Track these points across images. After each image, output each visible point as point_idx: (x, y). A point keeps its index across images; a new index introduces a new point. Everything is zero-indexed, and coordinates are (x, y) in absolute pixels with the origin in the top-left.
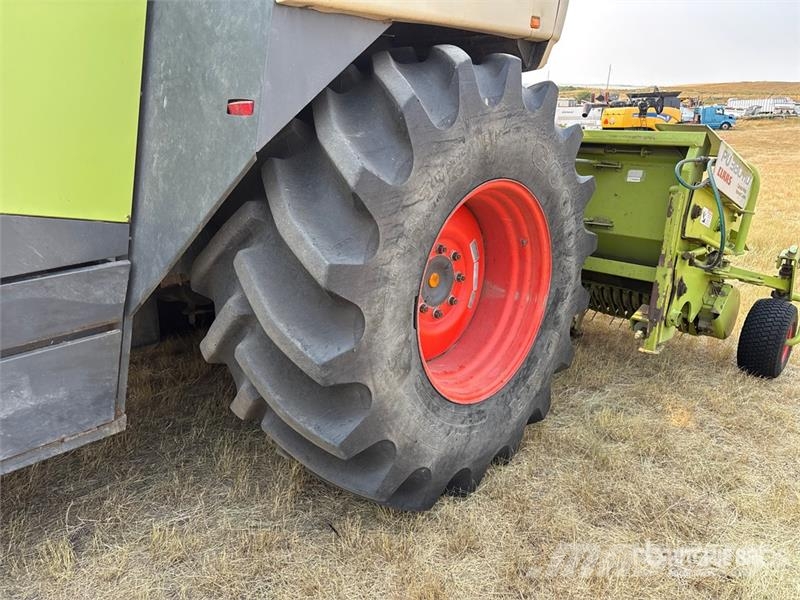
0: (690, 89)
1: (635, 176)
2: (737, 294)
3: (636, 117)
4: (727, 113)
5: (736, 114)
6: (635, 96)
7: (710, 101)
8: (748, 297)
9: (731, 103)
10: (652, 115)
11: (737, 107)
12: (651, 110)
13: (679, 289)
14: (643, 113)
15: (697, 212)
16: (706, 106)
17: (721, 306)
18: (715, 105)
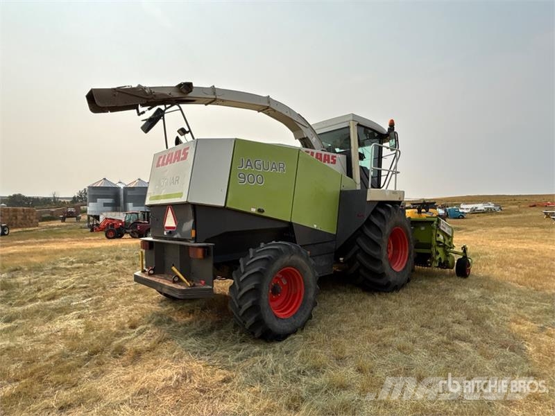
0: (441, 200)
1: (423, 228)
2: (453, 257)
3: (417, 214)
4: (461, 211)
5: (466, 211)
6: (414, 204)
7: (452, 205)
8: (457, 258)
9: (462, 206)
10: (424, 212)
11: (465, 208)
12: (423, 210)
13: (437, 253)
14: (420, 212)
15: (438, 235)
16: (450, 208)
17: (450, 260)
18: (455, 207)
